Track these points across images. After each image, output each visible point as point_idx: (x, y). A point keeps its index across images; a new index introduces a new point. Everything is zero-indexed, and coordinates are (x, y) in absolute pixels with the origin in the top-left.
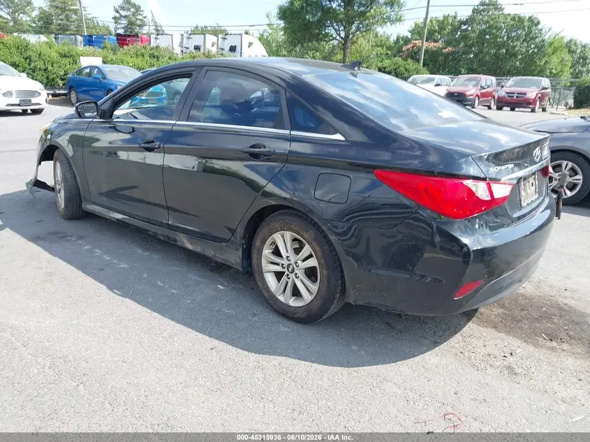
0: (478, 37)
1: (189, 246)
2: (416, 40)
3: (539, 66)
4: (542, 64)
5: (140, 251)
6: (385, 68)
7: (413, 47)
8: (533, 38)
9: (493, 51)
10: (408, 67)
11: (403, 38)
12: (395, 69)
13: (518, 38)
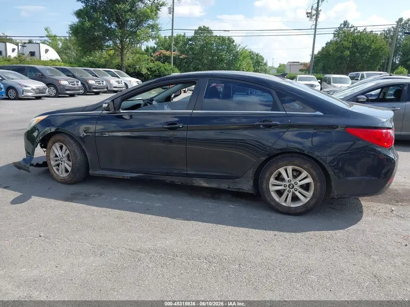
0: (200, 49)
1: (206, 185)
2: (161, 49)
3: (237, 67)
4: (238, 66)
5: (153, 195)
6: (151, 68)
7: (160, 54)
8: (231, 50)
9: (210, 58)
10: (166, 68)
11: (151, 48)
12: (158, 69)
13: (223, 50)
